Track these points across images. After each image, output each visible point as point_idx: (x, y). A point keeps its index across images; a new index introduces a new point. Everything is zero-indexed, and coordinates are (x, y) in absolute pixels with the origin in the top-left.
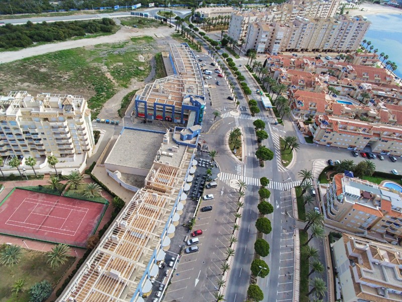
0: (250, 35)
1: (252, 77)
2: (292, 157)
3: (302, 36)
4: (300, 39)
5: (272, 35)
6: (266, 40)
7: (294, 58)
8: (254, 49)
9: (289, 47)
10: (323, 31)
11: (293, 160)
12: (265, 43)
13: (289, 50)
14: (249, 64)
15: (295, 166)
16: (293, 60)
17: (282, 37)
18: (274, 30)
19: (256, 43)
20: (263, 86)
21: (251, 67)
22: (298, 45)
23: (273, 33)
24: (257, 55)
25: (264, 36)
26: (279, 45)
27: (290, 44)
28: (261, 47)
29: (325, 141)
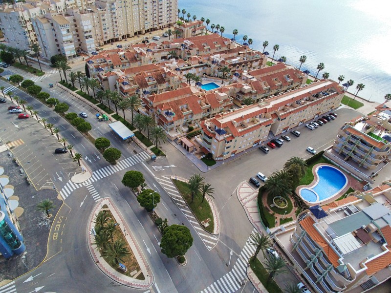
0: (42, 36)
1: (79, 96)
2: (209, 207)
3: (114, 20)
4: (115, 24)
5: (76, 28)
6: (70, 37)
7: (122, 51)
8: (60, 54)
9: (106, 37)
10: (135, 8)
11: (213, 212)
12: (71, 42)
13: (109, 42)
14: (63, 78)
15: (222, 220)
16: (121, 53)
17: (90, 27)
18: (75, 21)
19: (58, 45)
20: (102, 104)
21: (69, 82)
22: (116, 33)
23: (76, 26)
24: (69, 61)
25: (64, 32)
26: (93, 39)
27: (106, 33)
28: (69, 49)
29: (228, 153)
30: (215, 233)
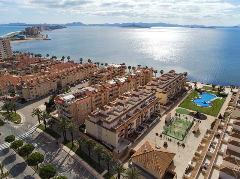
11: (22, 117)
15: (26, 118)
29: (33, 96)
30: (21, 122)
